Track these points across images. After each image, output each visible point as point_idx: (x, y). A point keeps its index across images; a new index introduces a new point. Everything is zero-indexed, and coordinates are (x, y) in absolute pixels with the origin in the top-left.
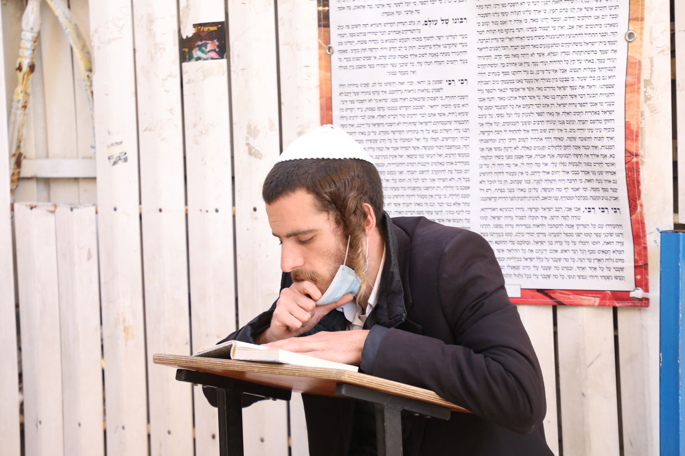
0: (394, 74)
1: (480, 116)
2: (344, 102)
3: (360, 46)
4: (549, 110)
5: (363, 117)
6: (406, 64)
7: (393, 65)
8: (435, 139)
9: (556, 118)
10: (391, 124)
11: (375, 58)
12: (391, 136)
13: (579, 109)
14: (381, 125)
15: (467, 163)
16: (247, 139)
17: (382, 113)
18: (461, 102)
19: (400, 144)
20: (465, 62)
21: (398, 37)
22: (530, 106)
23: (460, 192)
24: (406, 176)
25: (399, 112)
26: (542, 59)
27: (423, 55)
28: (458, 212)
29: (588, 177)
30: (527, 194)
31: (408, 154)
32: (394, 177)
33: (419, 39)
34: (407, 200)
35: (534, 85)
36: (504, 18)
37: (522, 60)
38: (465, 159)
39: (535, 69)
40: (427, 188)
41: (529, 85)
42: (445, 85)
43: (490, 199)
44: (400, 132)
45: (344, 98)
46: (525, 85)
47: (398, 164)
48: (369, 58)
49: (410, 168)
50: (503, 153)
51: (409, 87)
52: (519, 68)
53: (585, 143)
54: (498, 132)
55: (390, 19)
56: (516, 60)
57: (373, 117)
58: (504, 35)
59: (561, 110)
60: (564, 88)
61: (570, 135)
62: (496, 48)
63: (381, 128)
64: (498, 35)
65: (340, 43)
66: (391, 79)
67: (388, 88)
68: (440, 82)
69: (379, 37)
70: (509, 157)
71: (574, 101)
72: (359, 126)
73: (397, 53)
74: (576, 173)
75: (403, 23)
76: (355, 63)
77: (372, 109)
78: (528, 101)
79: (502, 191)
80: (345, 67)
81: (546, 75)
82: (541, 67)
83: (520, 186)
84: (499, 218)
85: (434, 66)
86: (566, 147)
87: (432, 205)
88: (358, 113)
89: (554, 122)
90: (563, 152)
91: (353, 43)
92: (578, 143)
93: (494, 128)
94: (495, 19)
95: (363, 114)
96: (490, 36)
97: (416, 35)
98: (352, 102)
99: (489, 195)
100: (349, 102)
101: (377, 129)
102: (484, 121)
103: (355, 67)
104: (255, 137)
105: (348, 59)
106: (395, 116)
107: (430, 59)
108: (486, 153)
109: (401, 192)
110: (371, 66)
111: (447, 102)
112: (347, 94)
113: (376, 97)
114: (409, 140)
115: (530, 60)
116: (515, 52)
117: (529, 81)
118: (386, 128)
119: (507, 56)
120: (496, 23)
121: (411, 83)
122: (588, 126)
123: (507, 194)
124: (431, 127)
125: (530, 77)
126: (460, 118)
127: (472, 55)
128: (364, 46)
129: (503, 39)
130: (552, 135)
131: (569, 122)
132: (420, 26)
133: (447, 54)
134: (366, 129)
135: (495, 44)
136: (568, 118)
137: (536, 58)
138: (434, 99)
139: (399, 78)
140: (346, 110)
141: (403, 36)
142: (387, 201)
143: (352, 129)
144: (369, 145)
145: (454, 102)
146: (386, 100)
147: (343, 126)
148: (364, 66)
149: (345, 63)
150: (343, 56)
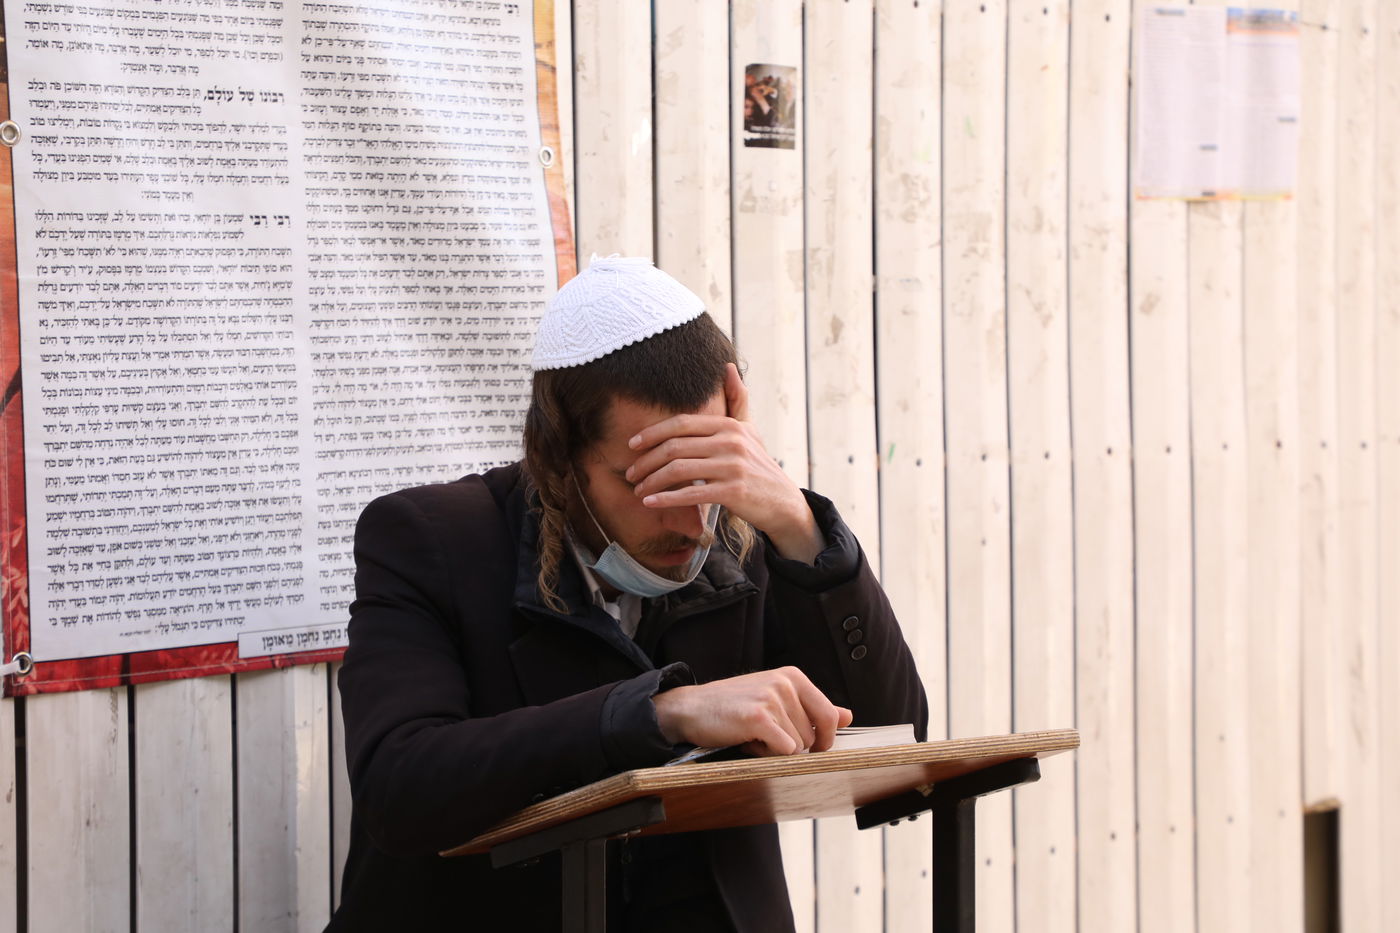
0: (155, 195)
1: (314, 291)
2: (46, 252)
3: (85, 132)
4: (431, 282)
5: (93, 287)
6: (174, 178)
7: (153, 178)
8: (235, 336)
9: (443, 297)
10: (154, 304)
11: (119, 159)
12: (154, 328)
13: (492, 281)
14: (133, 305)
15: (292, 384)
17: (135, 279)
18: (279, 261)
19: (172, 345)
20: (284, 180)
21: (157, 118)
22: (391, 273)
23: (283, 443)
24: (185, 414)
25: (169, 277)
26: (432, 186)
27: (206, 161)
28: (282, 484)
29: (487, 406)
30: (394, 443)
31: (189, 367)
32: (161, 415)
33: (198, 127)
34: (186, 464)
35: (406, 234)
36: (363, 103)
37: (388, 184)
38: (289, 376)
39: (414, 203)
40: (226, 437)
41: (395, 234)
42: (247, 224)
43: (333, 453)
44: (174, 320)
45: (47, 242)
46: (388, 233)
47: (170, 389)
48: (107, 159)
49: (194, 396)
50: (354, 363)
51: (185, 227)
52: (378, 200)
53: (495, 344)
54: (344, 322)
55: (139, 79)
56: (375, 184)
57: (117, 286)
58: (356, 134)
59: (456, 282)
60: (469, 242)
61: (465, 329)
62: (337, 159)
63: (134, 312)
64: (341, 133)
65: (37, 121)
66: (150, 206)
67: (146, 226)
68: (239, 218)
69: (120, 115)
70: (364, 371)
71: (485, 266)
72: (85, 305)
73: (158, 152)
74: (467, 399)
75: (166, 91)
76: (76, 167)
77: (115, 270)
78: (390, 264)
79: (352, 437)
80: (52, 176)
81: (437, 217)
82: (428, 200)
83: (383, 427)
84: (349, 490)
85: (226, 186)
86: (453, 352)
87: (235, 471)
88: (82, 277)
89: (437, 305)
90: (446, 360)
91: (71, 123)
92: (481, 343)
93: (336, 314)
94: (340, 101)
95: (92, 279)
96: (326, 133)
97: (191, 118)
98: (68, 252)
99: (329, 446)
100: (60, 254)
101: (123, 313)
102: (319, 300)
103: (76, 177)
105: (59, 158)
106: (162, 286)
107: (218, 170)
108: (323, 364)
109: (175, 447)
110: (111, 177)
111: (251, 260)
112: (56, 234)
113: (123, 243)
114: (190, 337)
115: (408, 185)
116: (374, 169)
117: (397, 226)
118: (144, 312)
119: (356, 176)
120: (341, 110)
121: (186, 217)
122: (506, 312)
123: (360, 443)
124: (227, 311)
125: (400, 217)
126: (275, 293)
127: (296, 168)
128: (94, 132)
129: (351, 143)
130: (430, 329)
131: (469, 305)
132: (199, 101)
133: (252, 163)
134: (100, 313)
135: (334, 150)
136: (469, 298)
137: (421, 184)
138: (229, 252)
139: (165, 206)
140: (55, 269)
141: (166, 118)
142: (146, 468)
143: (68, 314)
144: (107, 347)
145: (263, 260)
146: (143, 251)
147: (46, 305)
148: (96, 176)
149: (49, 166)
150: (46, 149)
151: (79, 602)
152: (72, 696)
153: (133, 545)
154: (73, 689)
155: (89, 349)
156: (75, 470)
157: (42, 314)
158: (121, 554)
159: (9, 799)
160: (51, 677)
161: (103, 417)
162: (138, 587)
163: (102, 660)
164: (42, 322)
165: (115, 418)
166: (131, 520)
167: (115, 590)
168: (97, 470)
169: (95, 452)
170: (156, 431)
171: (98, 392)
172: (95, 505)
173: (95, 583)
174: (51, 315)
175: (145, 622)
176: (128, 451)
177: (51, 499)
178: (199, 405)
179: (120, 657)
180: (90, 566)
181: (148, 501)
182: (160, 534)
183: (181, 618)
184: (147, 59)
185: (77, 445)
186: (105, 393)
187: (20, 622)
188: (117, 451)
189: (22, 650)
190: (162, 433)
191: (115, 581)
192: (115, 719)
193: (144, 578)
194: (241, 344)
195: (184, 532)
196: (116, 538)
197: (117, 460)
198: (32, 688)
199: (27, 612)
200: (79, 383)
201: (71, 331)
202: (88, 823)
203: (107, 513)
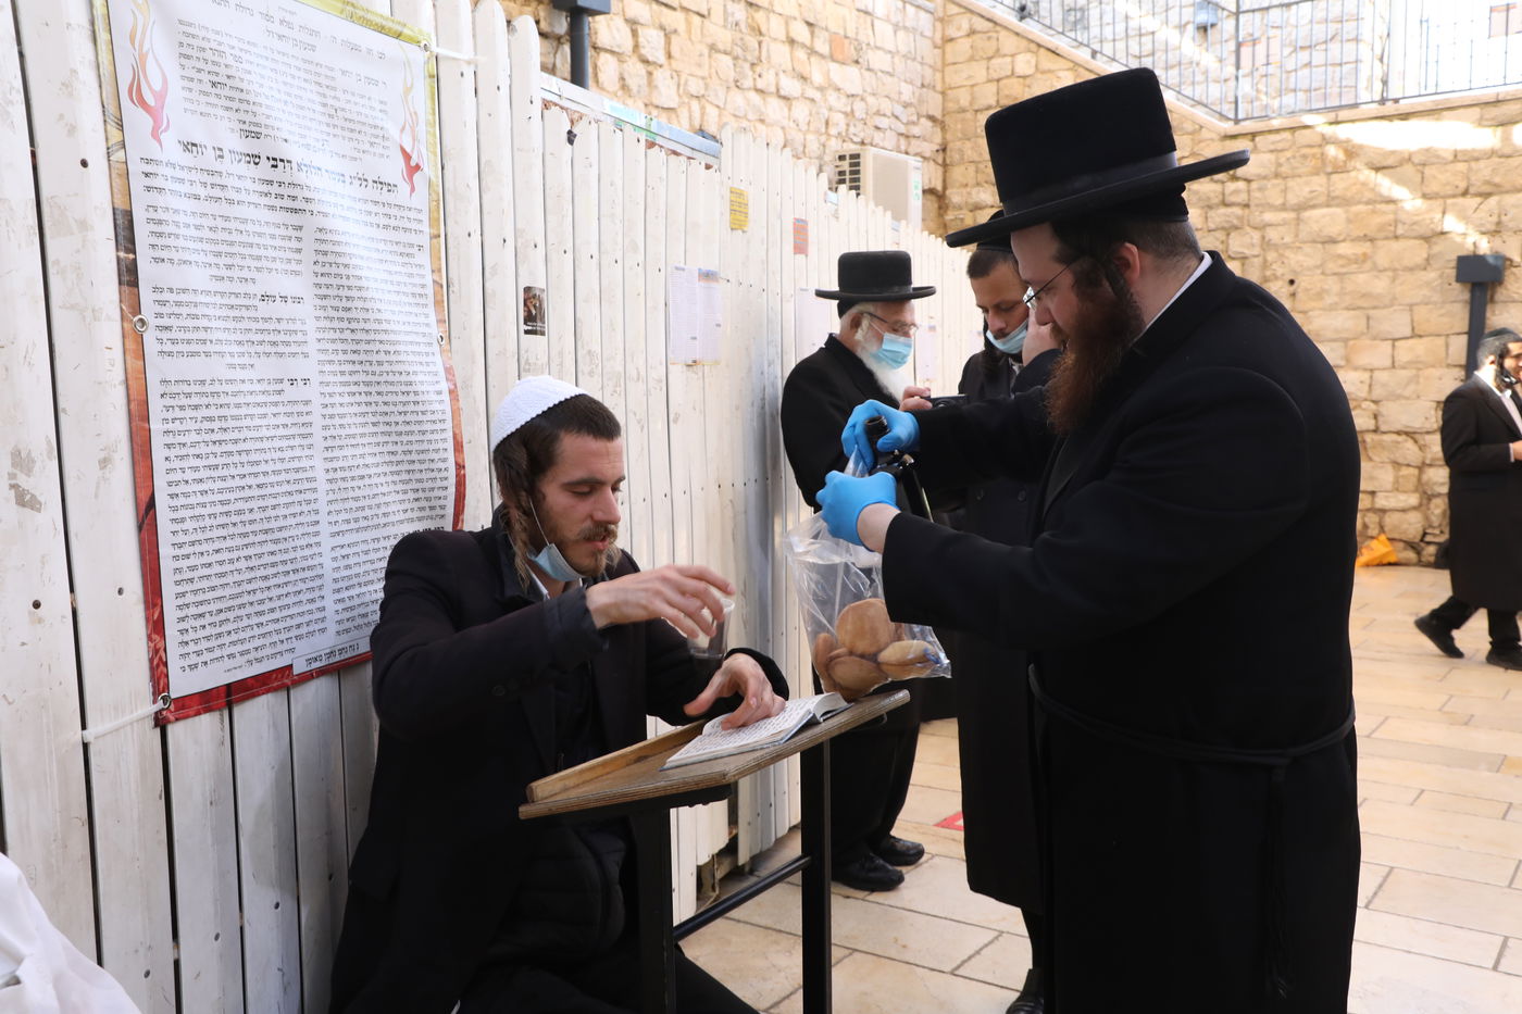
0: (233, 367)
1: (325, 428)
2: (168, 408)
3: (190, 323)
4: (387, 419)
5: (198, 432)
6: (243, 354)
7: (232, 355)
8: (282, 460)
9: (393, 428)
10: (236, 441)
11: (211, 341)
12: (236, 459)
13: (421, 418)
14: (223, 443)
15: (314, 490)
16: (12, 476)
17: (224, 425)
18: (305, 409)
19: (248, 469)
20: (306, 355)
21: (232, 313)
22: (364, 414)
23: (311, 529)
24: (257, 515)
25: (244, 423)
26: (388, 358)
27: (261, 343)
28: (312, 556)
29: (416, 496)
30: (370, 523)
31: (258, 483)
32: (243, 518)
33: (256, 320)
34: (258, 550)
35: (373, 389)
36: (349, 305)
37: (363, 357)
38: (313, 485)
39: (377, 369)
40: (280, 529)
41: (366, 389)
42: (286, 384)
43: (338, 533)
44: (248, 452)
45: (168, 401)
46: (363, 388)
47: (247, 499)
48: (204, 342)
49: (262, 503)
50: (347, 474)
51: (251, 388)
52: (357, 367)
53: (422, 457)
54: (341, 447)
55: (220, 286)
56: (355, 357)
57: (213, 431)
58: (345, 325)
59: (400, 419)
60: (408, 393)
61: (405, 448)
62: (333, 341)
63: (225, 448)
64: (336, 324)
65: (159, 315)
66: (231, 375)
67: (229, 388)
68: (281, 381)
69: (210, 311)
70: (353, 478)
71: (417, 408)
72: (193, 444)
73: (233, 337)
74: (405, 492)
75: (237, 295)
76: (185, 348)
77: (211, 419)
78: (364, 409)
79: (348, 521)
80: (170, 354)
81: (391, 378)
82: (386, 367)
83: (364, 514)
84: (348, 556)
85: (273, 359)
86: (398, 463)
87: (286, 551)
88: (191, 425)
89: (389, 434)
90: (394, 468)
91: (181, 317)
92: (414, 457)
93: (337, 442)
94: (336, 303)
95: (197, 426)
96: (328, 324)
97: (252, 313)
98: (182, 408)
99: (336, 529)
100: (177, 409)
101: (218, 449)
102: (328, 433)
103: (185, 355)
104: (29, 472)
105: (174, 342)
106: (240, 429)
107: (268, 349)
108: (331, 475)
109: (252, 539)
110: (207, 354)
111: (289, 409)
112: (174, 395)
113: (216, 400)
115: (375, 358)
116: (355, 347)
117: (368, 384)
118: (230, 447)
119: (345, 352)
120: (336, 309)
121: (252, 381)
122: (429, 436)
123: (353, 525)
124: (277, 443)
125: (370, 378)
126: (303, 430)
127: (312, 348)
128: (195, 323)
129: (342, 330)
130: (385, 449)
131: (407, 433)
132: (256, 302)
133: (287, 344)
134: (203, 450)
135: (332, 335)
136: (408, 428)
137: (382, 357)
138: (276, 404)
139: (239, 374)
140: (174, 420)
141: (236, 313)
142: (235, 555)
143: (184, 451)
144: (209, 473)
145: (297, 408)
146: (228, 405)
147: (168, 446)
148: (197, 354)
149: (168, 347)
150: (165, 335)
151: (198, 653)
152: (197, 718)
153: (229, 609)
154: (198, 713)
155: (197, 475)
156: (192, 561)
157: (167, 452)
158: (223, 616)
159: (160, 798)
160: (183, 707)
161: (208, 522)
162: (234, 637)
163: (214, 691)
164: (167, 458)
165: (215, 523)
166: (227, 592)
167: (220, 642)
168: (206, 559)
169: (204, 547)
170: (240, 529)
171: (204, 505)
172: (205, 584)
173: (208, 638)
174: (172, 453)
175: (240, 660)
176: (223, 545)
177: (178, 583)
178: (264, 509)
179: (224, 687)
180: (204, 627)
181: (237, 577)
182: (246, 599)
183: (260, 654)
184: (224, 272)
185: (193, 543)
186: (208, 505)
187: (162, 672)
188: (217, 545)
189: (164, 692)
190: (243, 530)
191: (219, 635)
192: (222, 730)
193: (236, 631)
194: (287, 465)
195: (259, 596)
196: (220, 606)
197: (217, 551)
198: (172, 718)
199: (166, 664)
200: (192, 500)
201: (185, 464)
202: (211, 803)
203: (213, 589)
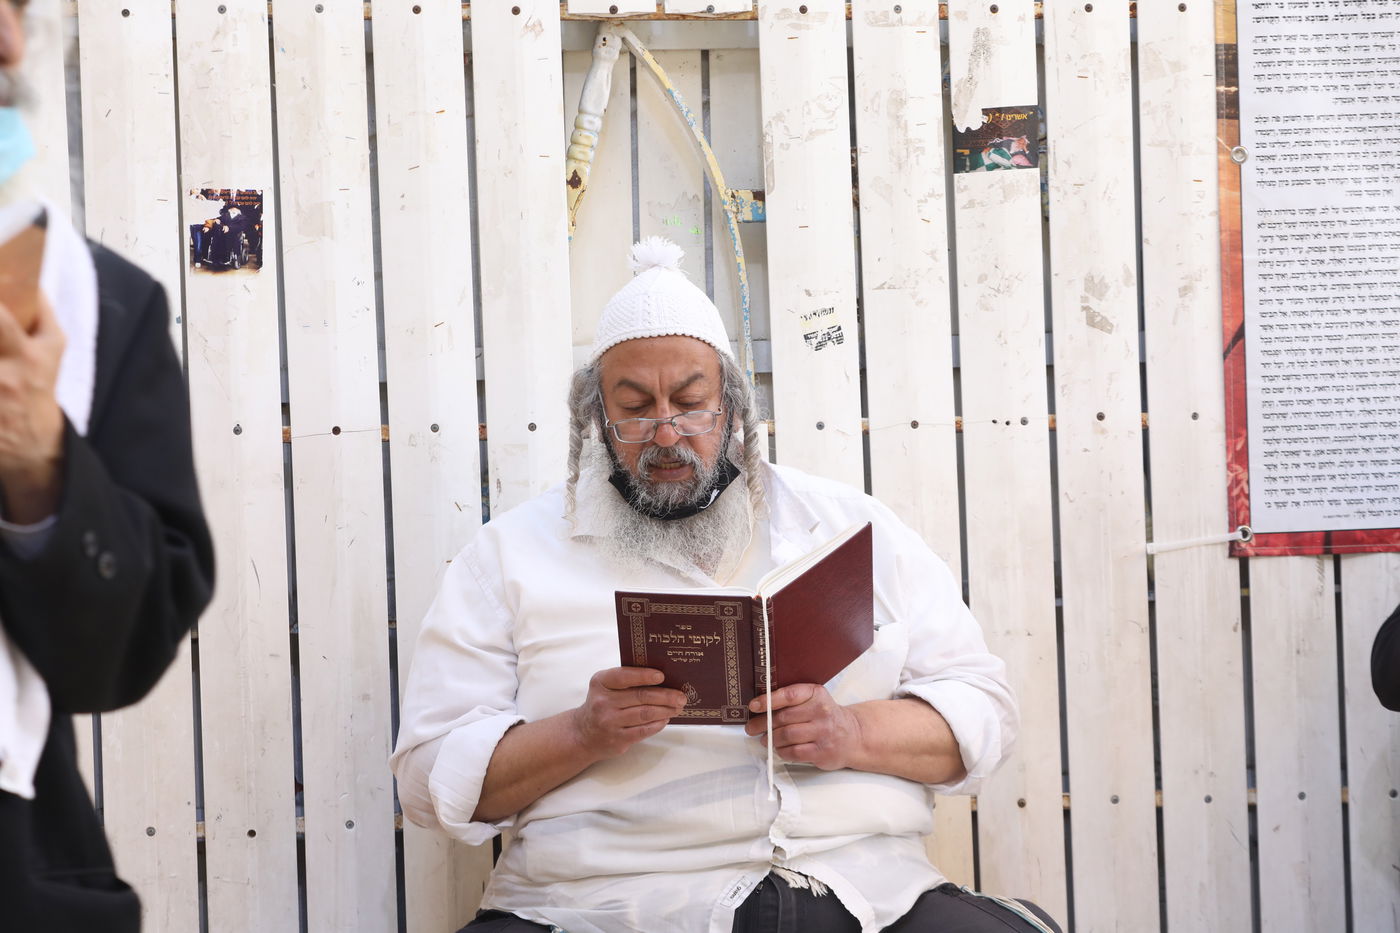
0: (1358, 193)
2: (1265, 238)
3: (1299, 150)
5: (1303, 262)
6: (1376, 179)
7: (1356, 181)
10: (1354, 273)
11: (1327, 168)
12: (1354, 292)
14: (1336, 275)
16: (1084, 299)
17: (1338, 255)
19: (1369, 304)
21: (1362, 136)
24: (1380, 355)
25: (1368, 254)
31: (1384, 320)
32: (1359, 356)
34: (1381, 392)
44: (1371, 285)
45: (1266, 231)
47: (1366, 336)
48: (1316, 169)
49: (1388, 342)
51: (1384, 215)
55: (1348, 109)
57: (1322, 262)
63: (1337, 280)
65: (1261, 145)
66: (1354, 202)
67: (1349, 217)
69: (1330, 136)
72: (1295, 276)
73: (1362, 161)
75: (1371, 116)
76: (1291, 176)
77: (1320, 249)
80: (1271, 183)
88: (1295, 256)
91: (1287, 145)
95: (1302, 257)
97: (1393, 134)
98: (1282, 238)
100: (1276, 239)
101: (1328, 281)
103: (1291, 183)
104: (1101, 296)
105: (1276, 171)
106: (1361, 260)
109: (1371, 379)
110: (1319, 181)
112: (1272, 226)
113: (1329, 229)
114: (1385, 298)
118: (1346, 279)
121: (1386, 208)
128: (1306, 150)
134: (1308, 281)
139: (1366, 201)
140: (1272, 250)
141: (1371, 135)
142: (1346, 395)
143: (1282, 282)
144: (1314, 306)
146: (1345, 235)
147: (1264, 276)
148: (1307, 182)
149: (1270, 176)
150: (1266, 165)
151: (1289, 492)
152: (1283, 559)
153: (1334, 451)
154: (1284, 554)
155: (1299, 308)
156: (1286, 396)
157: (1262, 283)
158: (1324, 458)
159: (1235, 630)
160: (1266, 544)
161: (1309, 357)
162: (1339, 482)
163: (1308, 535)
164: (1261, 289)
165: (1319, 358)
166: (1332, 433)
167: (1319, 484)
168: (1304, 396)
169: (1303, 383)
170: (1355, 367)
171: (1305, 339)
172: (1302, 421)
173: (1302, 478)
174: (1268, 284)
175: (1344, 508)
176: (1330, 382)
177: (1266, 416)
178: (1391, 348)
179: (1323, 534)
180: (1298, 466)
181: (1346, 419)
182: (1358, 444)
183: (1376, 507)
184: (1355, 93)
185: (1288, 377)
186: (1311, 339)
187: (1243, 504)
188: (1321, 382)
189: (1244, 524)
190: (1360, 369)
191: (1319, 477)
192: (1322, 579)
193: (1343, 476)
195: (1378, 443)
196: (1320, 446)
197: (1321, 389)
198: (1251, 551)
199: (1248, 497)
200: (1290, 333)
201: (1284, 295)
202: (1298, 652)
203: (1312, 427)
